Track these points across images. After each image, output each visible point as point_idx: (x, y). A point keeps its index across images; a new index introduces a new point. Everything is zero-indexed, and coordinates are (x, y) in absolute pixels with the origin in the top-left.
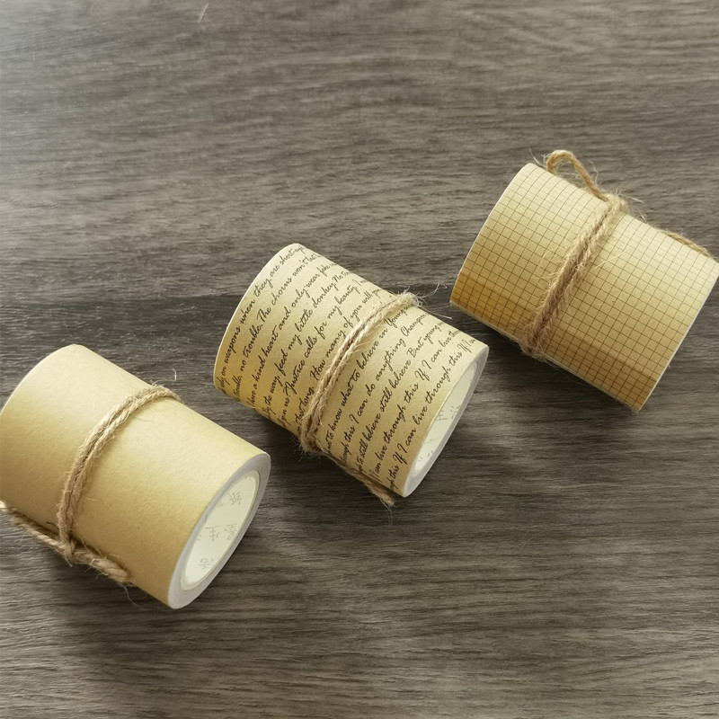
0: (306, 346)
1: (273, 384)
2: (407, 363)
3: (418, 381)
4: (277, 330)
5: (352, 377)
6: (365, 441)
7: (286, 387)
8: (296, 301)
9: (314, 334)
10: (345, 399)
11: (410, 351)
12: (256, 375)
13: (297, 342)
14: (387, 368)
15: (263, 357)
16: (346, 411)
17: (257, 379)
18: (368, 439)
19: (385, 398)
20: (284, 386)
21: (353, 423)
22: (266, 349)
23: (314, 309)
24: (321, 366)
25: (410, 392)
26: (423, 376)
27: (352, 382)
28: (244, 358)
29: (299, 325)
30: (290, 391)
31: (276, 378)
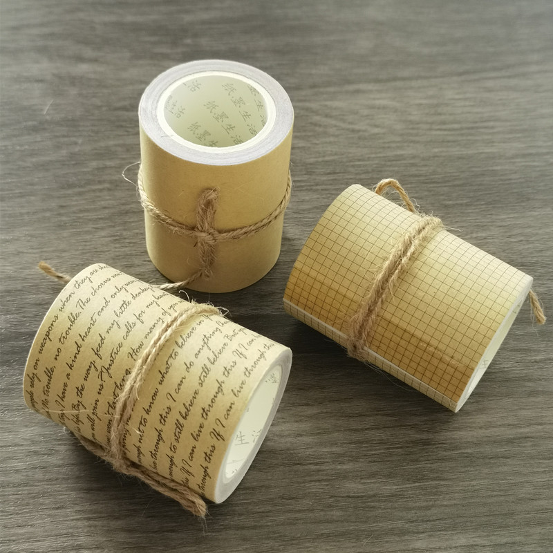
0: (124, 329)
1: (89, 370)
2: (225, 345)
3: (236, 358)
4: (96, 317)
5: (171, 356)
6: (182, 420)
7: (102, 372)
8: (115, 294)
9: (133, 320)
10: (163, 377)
11: (227, 336)
12: (70, 363)
13: (115, 326)
14: (205, 348)
15: (80, 342)
16: (163, 390)
17: (71, 367)
18: (185, 418)
19: (204, 374)
20: (99, 370)
21: (170, 403)
22: (83, 334)
23: (133, 301)
24: (140, 347)
25: (229, 367)
26: (241, 354)
27: (171, 360)
28: (59, 345)
29: (118, 312)
30: (105, 376)
31: (91, 363)
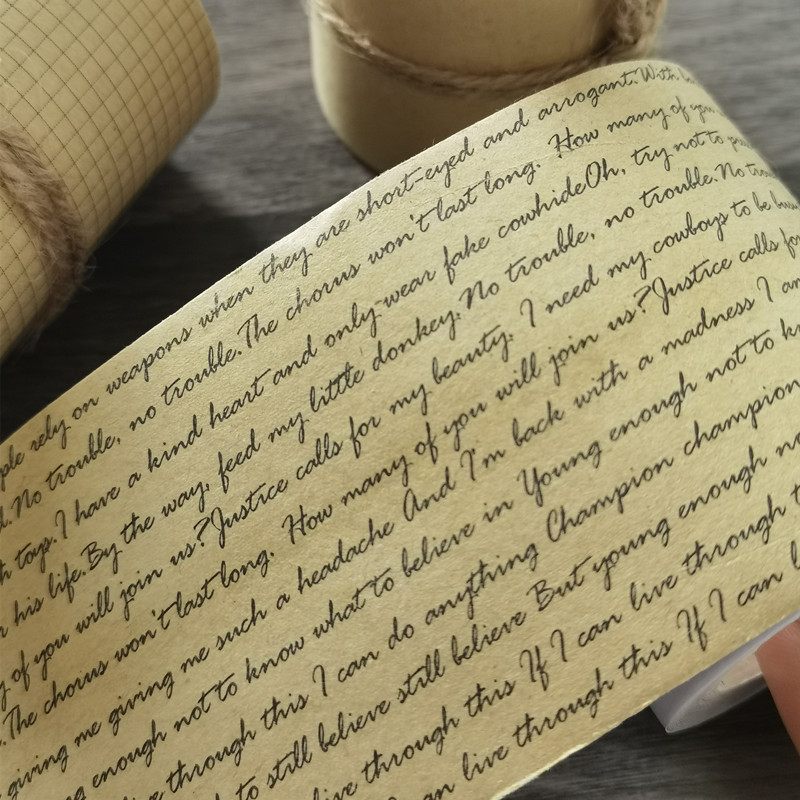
0: (308, 451)
1: (185, 496)
2: (515, 619)
3: (519, 676)
4: (266, 383)
5: (373, 583)
6: (313, 746)
7: (210, 520)
8: (340, 334)
9: (341, 433)
10: (331, 623)
11: (539, 589)
12: (157, 454)
13: (295, 430)
14: (464, 605)
15: (204, 422)
16: (316, 652)
17: (153, 464)
18: (325, 746)
19: (423, 674)
20: (207, 513)
21: (312, 690)
22: (219, 410)
23: (370, 373)
24: (319, 518)
25: (488, 693)
26: (539, 670)
27: (368, 594)
28: (158, 401)
29: (319, 394)
30: (211, 533)
31: (200, 485)
